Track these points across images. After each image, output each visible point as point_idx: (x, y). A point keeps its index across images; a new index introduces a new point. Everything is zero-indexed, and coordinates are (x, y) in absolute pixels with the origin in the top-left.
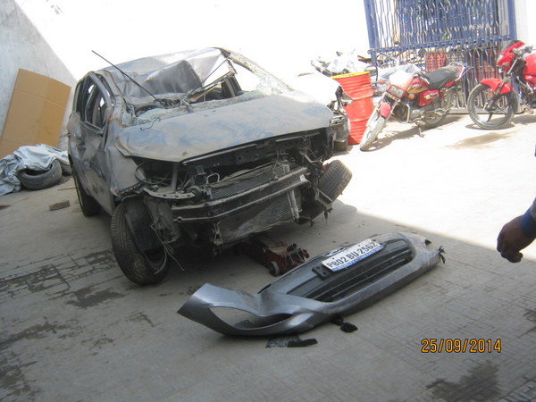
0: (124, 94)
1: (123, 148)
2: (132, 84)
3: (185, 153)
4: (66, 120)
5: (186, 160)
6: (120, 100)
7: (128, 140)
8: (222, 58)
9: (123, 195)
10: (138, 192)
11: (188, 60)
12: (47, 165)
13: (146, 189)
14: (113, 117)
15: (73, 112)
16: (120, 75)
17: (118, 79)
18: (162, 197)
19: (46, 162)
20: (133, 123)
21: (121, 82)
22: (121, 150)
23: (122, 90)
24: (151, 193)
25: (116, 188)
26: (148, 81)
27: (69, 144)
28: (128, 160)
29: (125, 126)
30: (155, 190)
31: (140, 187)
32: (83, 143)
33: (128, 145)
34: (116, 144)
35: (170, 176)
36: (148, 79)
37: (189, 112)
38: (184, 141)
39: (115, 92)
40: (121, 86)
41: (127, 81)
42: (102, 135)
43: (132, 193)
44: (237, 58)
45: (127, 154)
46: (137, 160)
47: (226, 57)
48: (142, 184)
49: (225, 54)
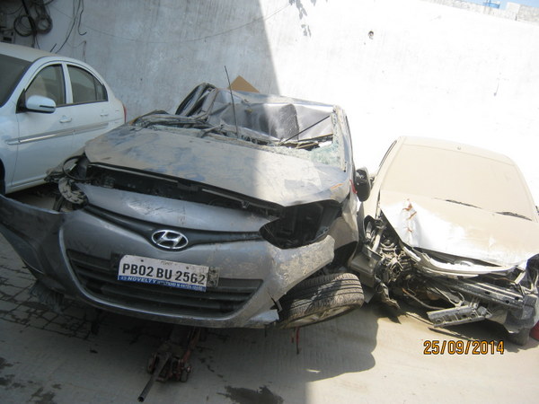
11: (295, 105)
26: (246, 111)
36: (247, 109)
39: (206, 107)
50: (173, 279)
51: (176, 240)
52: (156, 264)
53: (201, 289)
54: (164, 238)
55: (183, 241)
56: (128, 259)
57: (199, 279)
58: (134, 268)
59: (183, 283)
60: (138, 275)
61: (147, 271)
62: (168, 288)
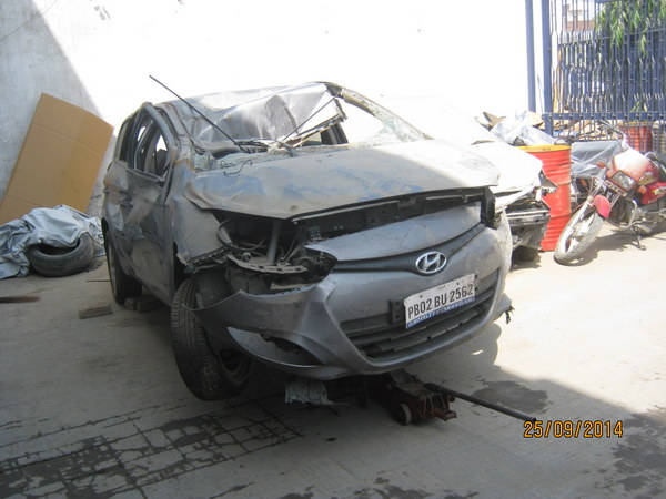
0: (190, 135)
1: (198, 198)
2: (203, 122)
3: (294, 208)
4: (103, 173)
5: (296, 216)
6: (186, 141)
7: (205, 188)
8: (328, 97)
9: (197, 265)
10: (220, 262)
11: (281, 95)
12: (72, 239)
13: (232, 257)
14: (181, 158)
15: (114, 160)
16: (186, 109)
17: (184, 114)
18: (257, 269)
19: (70, 234)
20: (210, 166)
21: (187, 118)
22: (196, 201)
23: (189, 129)
24: (240, 263)
25: (187, 253)
26: (225, 120)
27: (105, 206)
28: (205, 215)
29: (198, 170)
30: (244, 260)
31: (222, 255)
32: (130, 199)
33: (205, 195)
34: (186, 194)
35: (267, 243)
36: (226, 116)
37: (291, 155)
38: (290, 192)
39: (180, 130)
40: (188, 125)
41: (196, 119)
42: (162, 184)
43: (210, 262)
44: (351, 95)
45: (203, 206)
46: (220, 214)
47: (333, 94)
48: (227, 249)
49: (334, 90)
50: (448, 303)
51: (437, 258)
52: (432, 293)
53: (470, 300)
54: (427, 264)
55: (442, 258)
56: (410, 302)
57: (468, 289)
58: (416, 309)
59: (458, 301)
60: (421, 314)
61: (427, 305)
62: (445, 314)
